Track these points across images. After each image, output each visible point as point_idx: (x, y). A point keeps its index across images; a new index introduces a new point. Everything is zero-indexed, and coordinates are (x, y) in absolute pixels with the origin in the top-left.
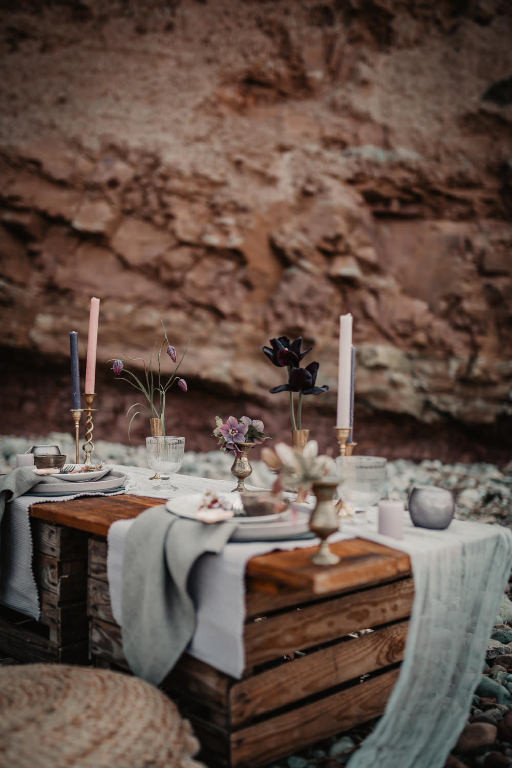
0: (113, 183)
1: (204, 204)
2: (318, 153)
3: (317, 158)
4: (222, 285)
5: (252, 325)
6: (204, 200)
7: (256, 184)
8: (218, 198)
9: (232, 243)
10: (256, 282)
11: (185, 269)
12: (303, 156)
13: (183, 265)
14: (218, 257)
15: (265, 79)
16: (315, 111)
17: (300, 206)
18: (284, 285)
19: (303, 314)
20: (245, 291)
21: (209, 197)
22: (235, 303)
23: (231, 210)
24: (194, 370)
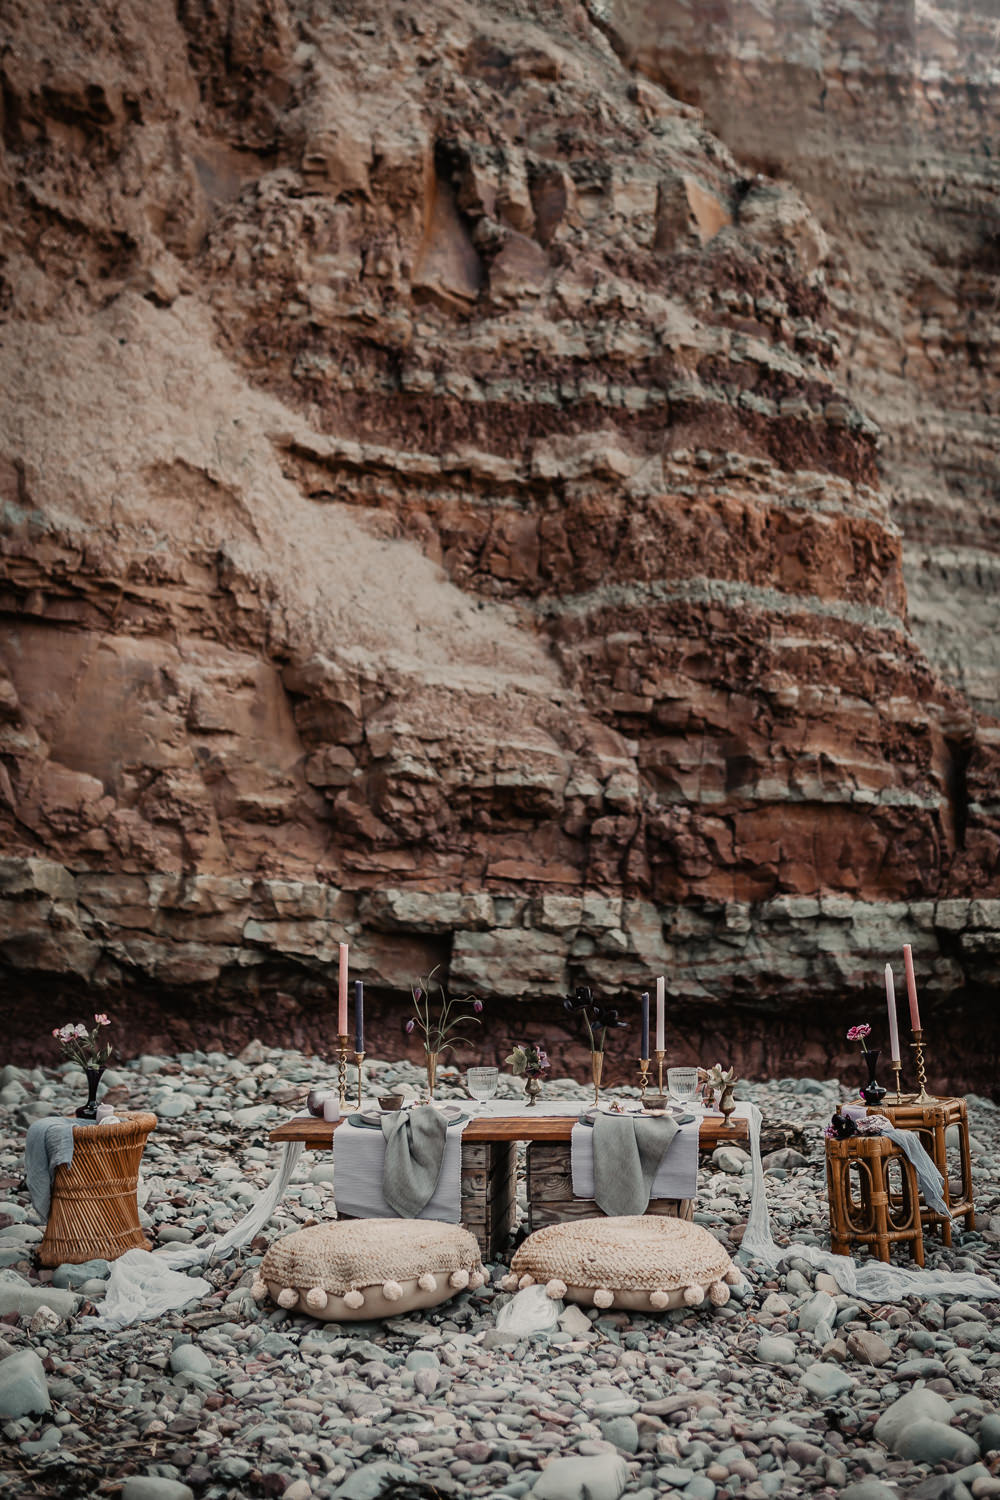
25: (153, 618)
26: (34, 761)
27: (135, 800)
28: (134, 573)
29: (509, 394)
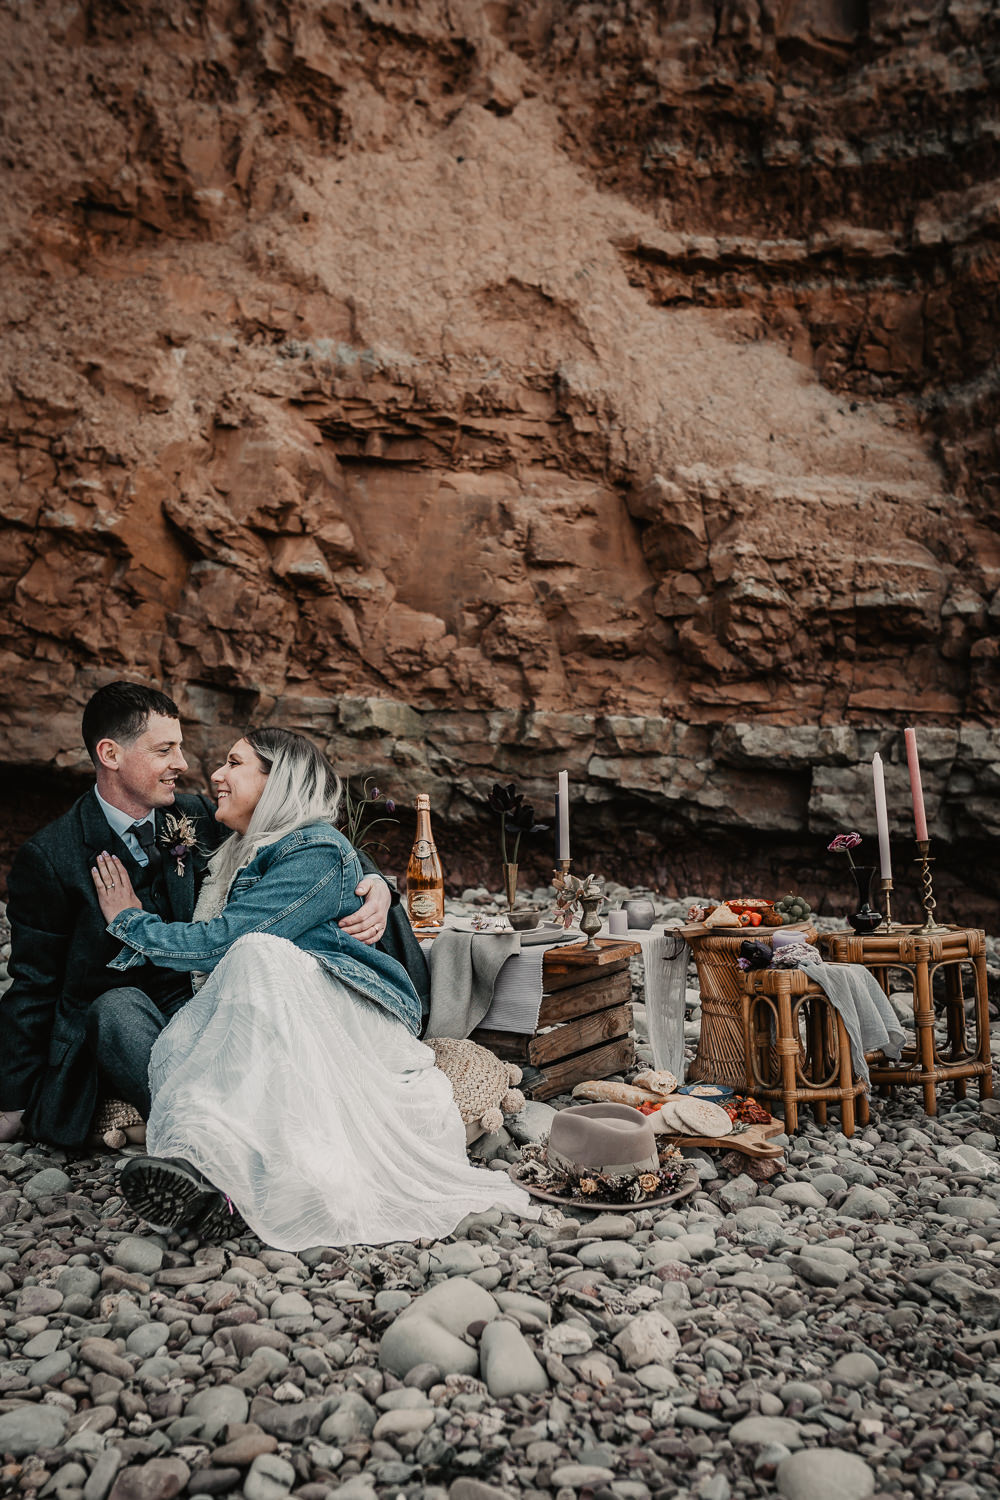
1: (43, 450)
2: (236, 350)
3: (234, 361)
4: (87, 599)
5: (143, 669)
6: (44, 443)
7: (128, 410)
8: (68, 441)
9: (103, 524)
10: (143, 591)
11: (18, 572)
12: (209, 356)
13: (13, 564)
14: (78, 549)
15: (115, 200)
16: (221, 270)
17: (210, 451)
18: (192, 594)
19: (234, 644)
20: (129, 608)
21: (52, 440)
22: (110, 630)
23: (94, 462)
24: (47, 755)
25: (491, 451)
26: (380, 603)
27: (476, 638)
28: (469, 405)
29: (888, 151)
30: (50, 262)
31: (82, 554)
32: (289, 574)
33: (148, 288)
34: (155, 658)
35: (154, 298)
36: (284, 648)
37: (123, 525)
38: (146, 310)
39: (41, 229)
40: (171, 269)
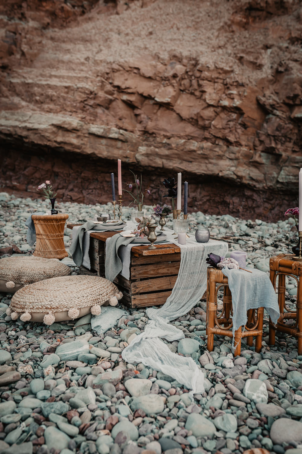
0: (175, 76)
1: (221, 83)
2: (287, 48)
3: (286, 51)
4: (231, 127)
5: (247, 147)
6: (221, 81)
7: (250, 69)
8: (228, 80)
9: (235, 104)
10: (248, 124)
11: (212, 119)
12: (278, 50)
13: (211, 117)
14: (229, 112)
15: (258, 6)
16: (288, 23)
17: (274, 80)
18: (265, 125)
19: (275, 140)
20: (243, 129)
21: (224, 80)
22: (237, 136)
23: (235, 86)
24: (216, 172)
30: (234, 28)
31: (230, 113)
32: (295, 118)
33: (264, 32)
34: (251, 144)
35: (265, 35)
36: (292, 141)
37: (242, 104)
38: (262, 38)
39: (234, 18)
40: (273, 25)
